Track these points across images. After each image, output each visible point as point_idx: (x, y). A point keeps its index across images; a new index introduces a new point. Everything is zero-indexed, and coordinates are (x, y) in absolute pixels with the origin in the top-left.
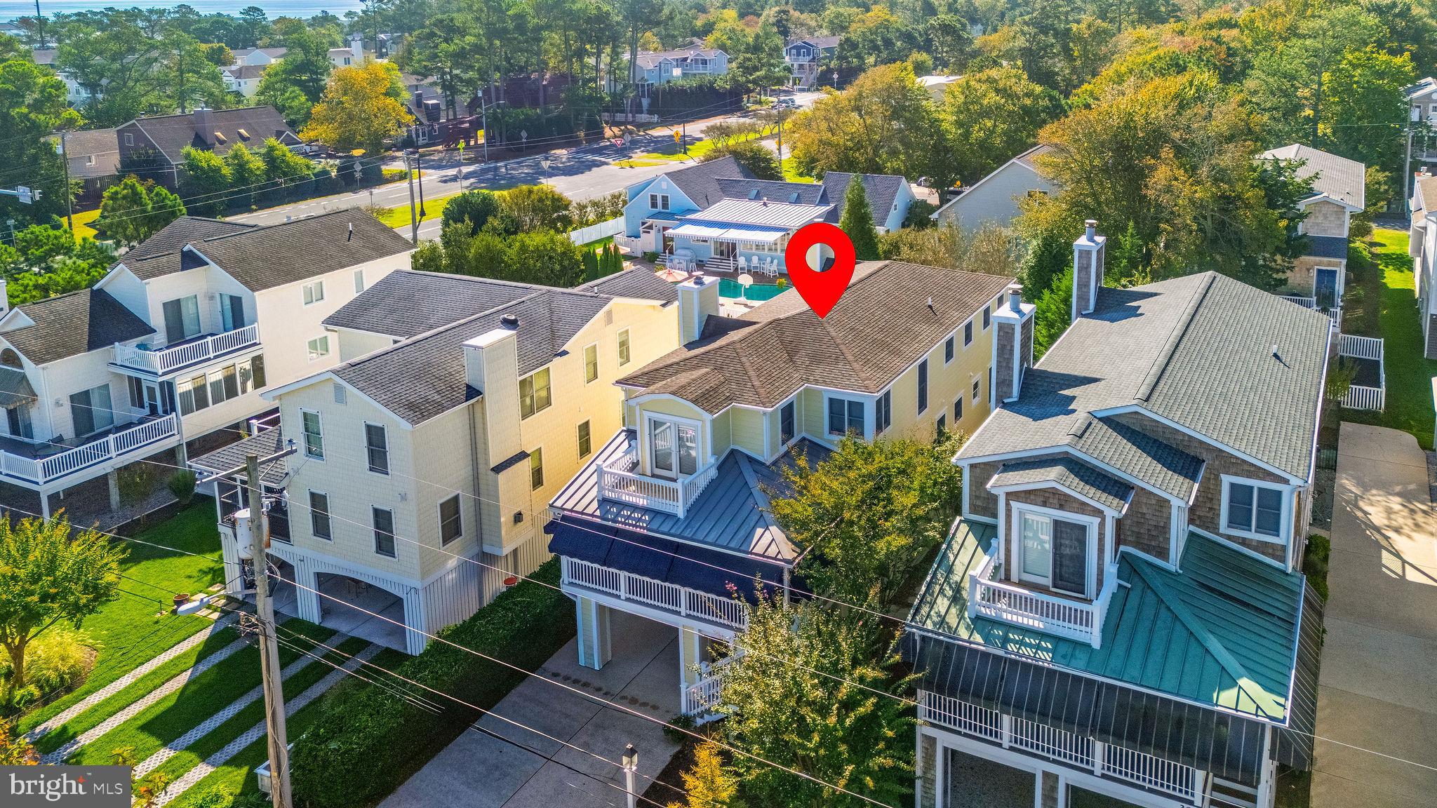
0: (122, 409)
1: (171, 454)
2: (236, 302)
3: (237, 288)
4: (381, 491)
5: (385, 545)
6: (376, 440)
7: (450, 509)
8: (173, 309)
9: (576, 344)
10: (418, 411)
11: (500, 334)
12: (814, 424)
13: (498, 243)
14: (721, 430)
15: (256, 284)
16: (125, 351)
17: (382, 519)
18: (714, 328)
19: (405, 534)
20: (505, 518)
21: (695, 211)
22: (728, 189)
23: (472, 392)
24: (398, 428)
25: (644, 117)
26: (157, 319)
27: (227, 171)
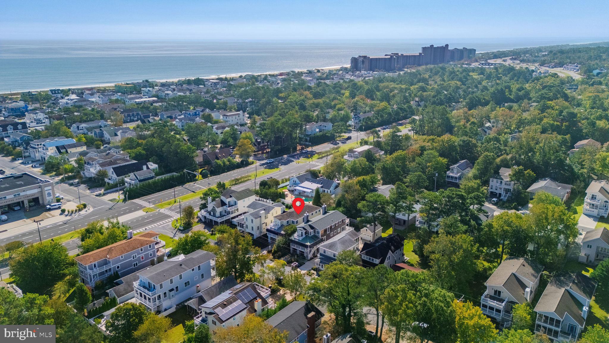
0: (224, 213)
1: (229, 219)
2: (236, 202)
3: (236, 200)
4: (252, 225)
5: (253, 230)
6: (252, 220)
7: (258, 227)
8: (229, 202)
9: (271, 212)
10: (256, 218)
11: (263, 212)
12: (290, 222)
13: (267, 191)
14: (281, 222)
15: (238, 200)
16: (225, 207)
17: (252, 227)
18: (284, 212)
19: (254, 228)
20: (263, 228)
21: (300, 184)
22: (307, 180)
23: (260, 217)
24: (254, 220)
25: (307, 143)
26: (227, 203)
27: (222, 164)
